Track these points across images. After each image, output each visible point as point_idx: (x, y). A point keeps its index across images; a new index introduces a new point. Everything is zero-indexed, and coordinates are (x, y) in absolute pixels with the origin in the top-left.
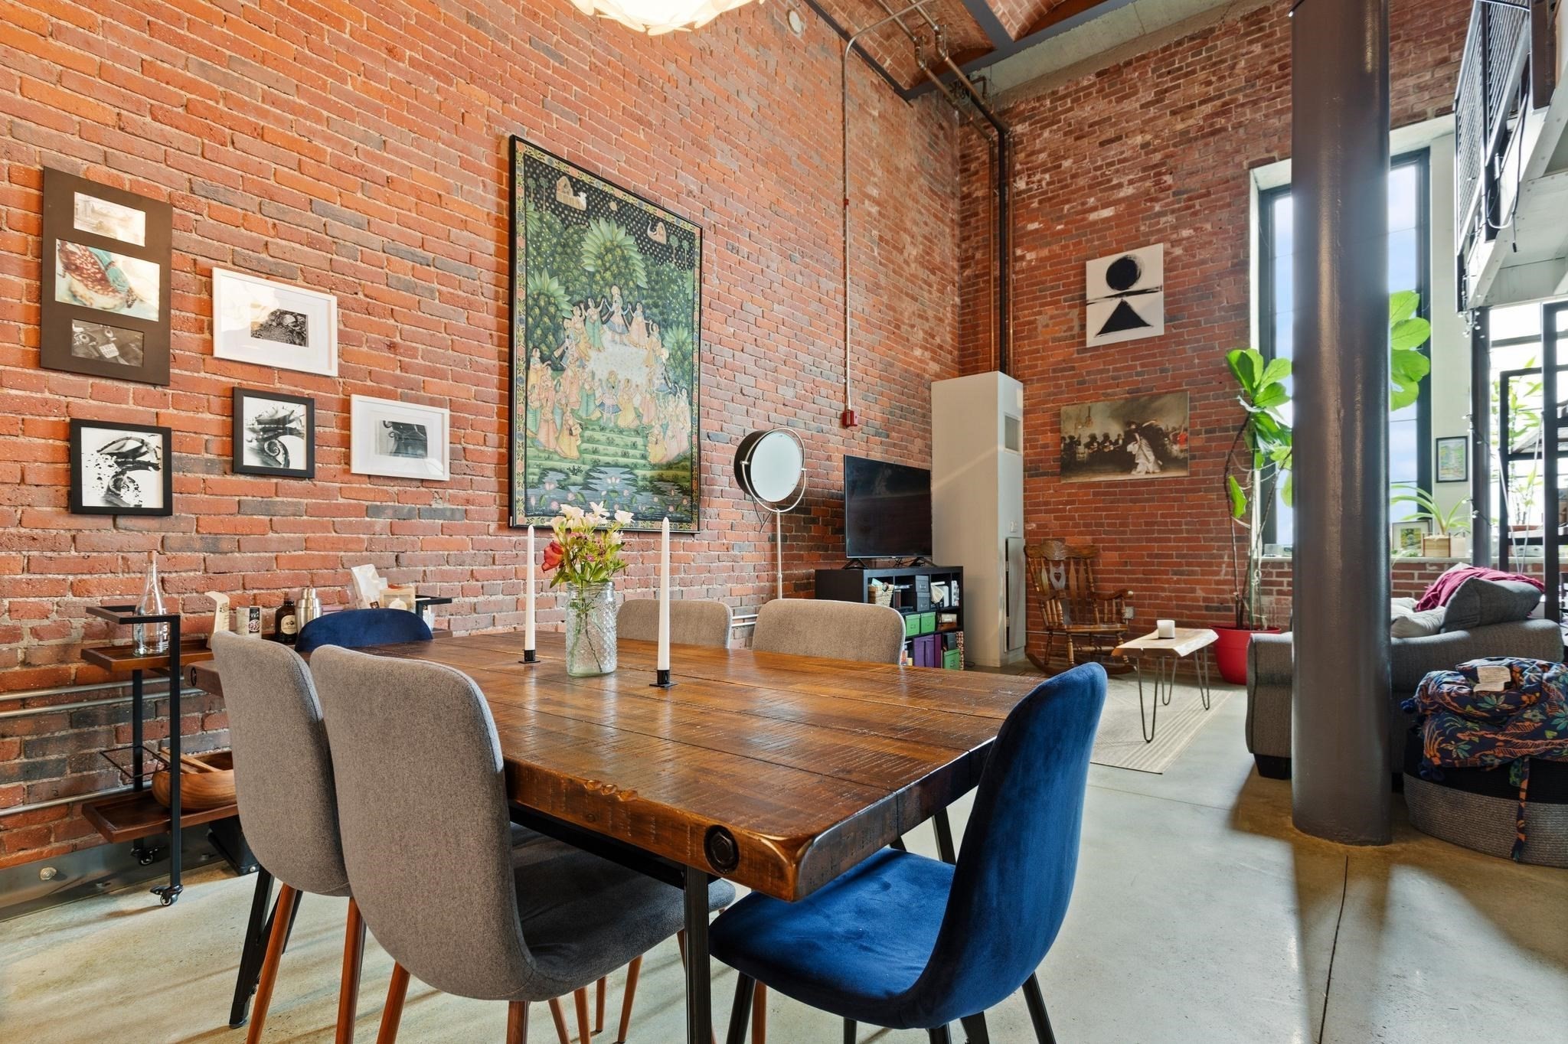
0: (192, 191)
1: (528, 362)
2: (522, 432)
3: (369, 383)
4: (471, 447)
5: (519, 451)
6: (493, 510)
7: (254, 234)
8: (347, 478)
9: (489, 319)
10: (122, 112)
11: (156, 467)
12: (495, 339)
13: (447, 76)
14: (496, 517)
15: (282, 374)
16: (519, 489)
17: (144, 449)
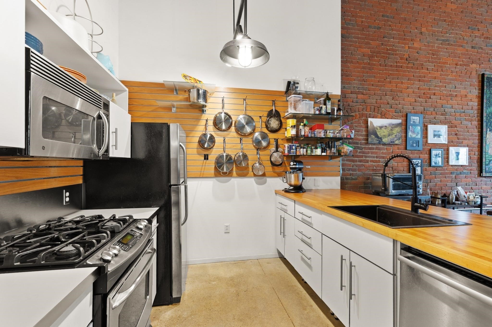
0: (424, 110)
1: (486, 132)
2: (485, 151)
3: (452, 144)
4: (471, 156)
5: (484, 156)
6: (476, 172)
7: (433, 116)
8: (448, 166)
9: (476, 123)
10: (415, 98)
11: (420, 167)
12: (477, 128)
13: (467, 65)
14: (477, 173)
15: (437, 144)
16: (484, 166)
17: (419, 163)
